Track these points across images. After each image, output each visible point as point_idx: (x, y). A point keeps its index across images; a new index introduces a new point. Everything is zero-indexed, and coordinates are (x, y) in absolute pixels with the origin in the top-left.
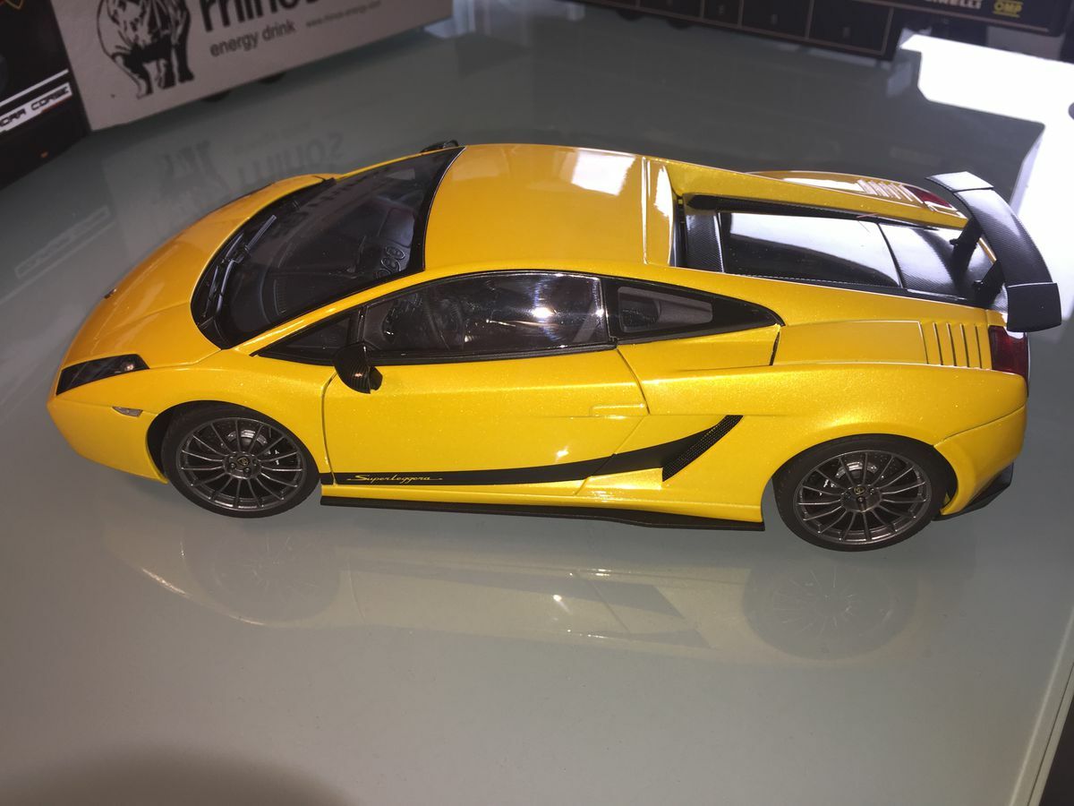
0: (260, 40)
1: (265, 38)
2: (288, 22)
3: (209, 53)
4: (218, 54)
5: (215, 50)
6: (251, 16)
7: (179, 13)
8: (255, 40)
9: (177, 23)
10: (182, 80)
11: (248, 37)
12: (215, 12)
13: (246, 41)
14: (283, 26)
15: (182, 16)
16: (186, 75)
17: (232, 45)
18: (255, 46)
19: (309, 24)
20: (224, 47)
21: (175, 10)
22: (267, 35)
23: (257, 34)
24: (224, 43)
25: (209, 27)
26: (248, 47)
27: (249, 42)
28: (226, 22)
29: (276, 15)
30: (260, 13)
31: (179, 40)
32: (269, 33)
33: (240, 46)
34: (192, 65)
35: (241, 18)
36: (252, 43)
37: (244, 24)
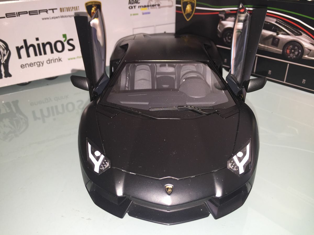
0: (45, 63)
1: (47, 63)
2: (59, 58)
3: (20, 67)
4: (24, 68)
5: (22, 66)
6: (41, 54)
7: (5, 51)
8: (43, 64)
9: (4, 55)
10: (6, 76)
11: (39, 62)
12: (23, 52)
13: (38, 64)
14: (57, 59)
15: (7, 53)
16: (8, 75)
17: (31, 65)
18: (42, 66)
19: (69, 59)
20: (27, 65)
21: (4, 50)
22: (48, 62)
23: (43, 62)
24: (28, 64)
25: (20, 57)
26: (39, 66)
28: (28, 56)
29: (53, 54)
30: (45, 53)
31: (5, 61)
32: (49, 61)
33: (35, 65)
34: (10, 71)
35: (36, 55)
36: (41, 65)
37: (36, 57)
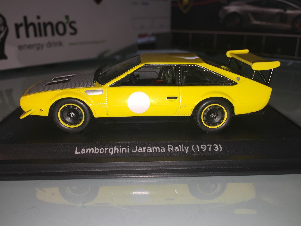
0: (45, 47)
2: (60, 42)
4: (22, 50)
5: (21, 47)
6: (41, 35)
7: (2, 27)
10: (1, 58)
12: (22, 30)
13: (38, 46)
15: (4, 29)
16: (3, 56)
17: (30, 47)
19: (70, 44)
20: (25, 47)
22: (48, 45)
23: (43, 44)
25: (18, 36)
26: (38, 49)
27: (39, 47)
28: (28, 35)
29: (54, 37)
30: (46, 35)
33: (34, 48)
35: (36, 35)
36: (41, 48)
37: (36, 38)
